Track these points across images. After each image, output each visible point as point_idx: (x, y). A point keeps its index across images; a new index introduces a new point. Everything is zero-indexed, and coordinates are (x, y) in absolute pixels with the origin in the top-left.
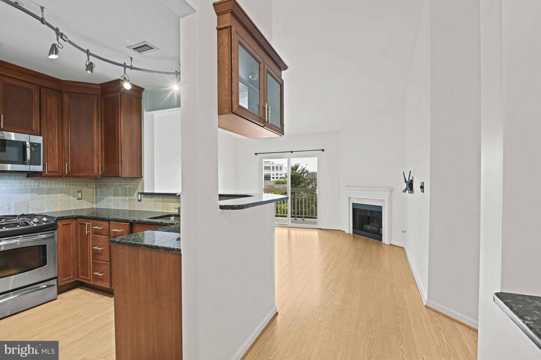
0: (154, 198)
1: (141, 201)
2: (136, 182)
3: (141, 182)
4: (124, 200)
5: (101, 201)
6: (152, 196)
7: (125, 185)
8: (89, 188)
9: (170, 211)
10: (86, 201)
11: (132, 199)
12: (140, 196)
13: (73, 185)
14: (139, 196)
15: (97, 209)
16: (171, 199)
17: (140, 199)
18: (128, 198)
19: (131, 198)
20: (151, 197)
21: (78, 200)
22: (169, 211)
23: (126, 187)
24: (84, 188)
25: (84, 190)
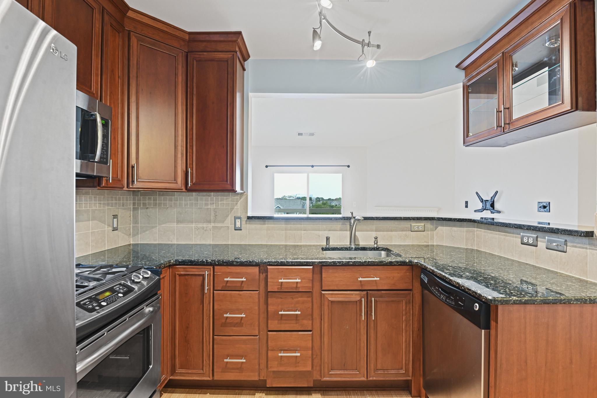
0: (267, 224)
1: (241, 230)
2: (230, 199)
3: (241, 200)
4: (203, 229)
5: (147, 232)
6: (265, 221)
7: (206, 204)
8: (125, 209)
9: (301, 242)
10: (123, 233)
11: (222, 227)
12: (239, 221)
13: (108, 204)
14: (237, 221)
15: (134, 245)
16: (301, 225)
17: (239, 226)
18: (213, 224)
19: (220, 225)
20: (262, 223)
21: (113, 231)
22: (298, 243)
23: (208, 209)
24: (120, 209)
25: (121, 213)
